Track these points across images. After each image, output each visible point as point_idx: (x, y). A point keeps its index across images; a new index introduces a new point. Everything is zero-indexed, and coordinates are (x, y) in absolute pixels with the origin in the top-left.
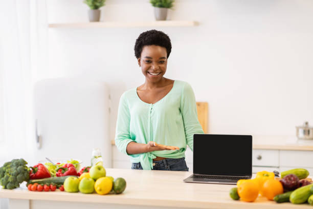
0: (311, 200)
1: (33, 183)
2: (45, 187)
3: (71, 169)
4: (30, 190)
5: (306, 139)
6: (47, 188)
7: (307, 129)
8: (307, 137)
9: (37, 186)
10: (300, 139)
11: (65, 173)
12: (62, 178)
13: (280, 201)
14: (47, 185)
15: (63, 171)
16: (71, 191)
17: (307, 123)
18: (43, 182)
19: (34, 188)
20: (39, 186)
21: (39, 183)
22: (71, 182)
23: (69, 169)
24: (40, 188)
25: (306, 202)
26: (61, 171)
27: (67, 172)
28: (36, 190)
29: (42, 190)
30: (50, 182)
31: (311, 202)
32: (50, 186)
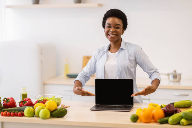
0: (182, 122)
1: (4, 111)
2: (12, 113)
3: (29, 102)
4: (2, 115)
5: (174, 82)
6: (13, 114)
7: (175, 75)
8: (175, 80)
9: (6, 113)
10: (170, 81)
11: (25, 104)
12: (23, 107)
13: (162, 123)
14: (13, 112)
15: (23, 103)
16: (28, 116)
17: (175, 71)
18: (10, 110)
19: (5, 114)
20: (8, 113)
21: (8, 111)
22: (29, 110)
23: (28, 101)
24: (8, 114)
25: (179, 123)
26: (22, 103)
27: (26, 103)
28: (6, 115)
29: (10, 115)
30: (15, 110)
31: (181, 124)
32: (15, 113)
